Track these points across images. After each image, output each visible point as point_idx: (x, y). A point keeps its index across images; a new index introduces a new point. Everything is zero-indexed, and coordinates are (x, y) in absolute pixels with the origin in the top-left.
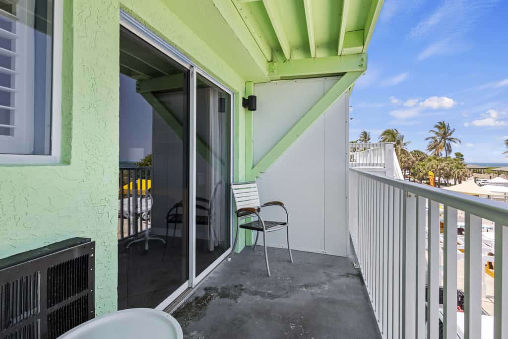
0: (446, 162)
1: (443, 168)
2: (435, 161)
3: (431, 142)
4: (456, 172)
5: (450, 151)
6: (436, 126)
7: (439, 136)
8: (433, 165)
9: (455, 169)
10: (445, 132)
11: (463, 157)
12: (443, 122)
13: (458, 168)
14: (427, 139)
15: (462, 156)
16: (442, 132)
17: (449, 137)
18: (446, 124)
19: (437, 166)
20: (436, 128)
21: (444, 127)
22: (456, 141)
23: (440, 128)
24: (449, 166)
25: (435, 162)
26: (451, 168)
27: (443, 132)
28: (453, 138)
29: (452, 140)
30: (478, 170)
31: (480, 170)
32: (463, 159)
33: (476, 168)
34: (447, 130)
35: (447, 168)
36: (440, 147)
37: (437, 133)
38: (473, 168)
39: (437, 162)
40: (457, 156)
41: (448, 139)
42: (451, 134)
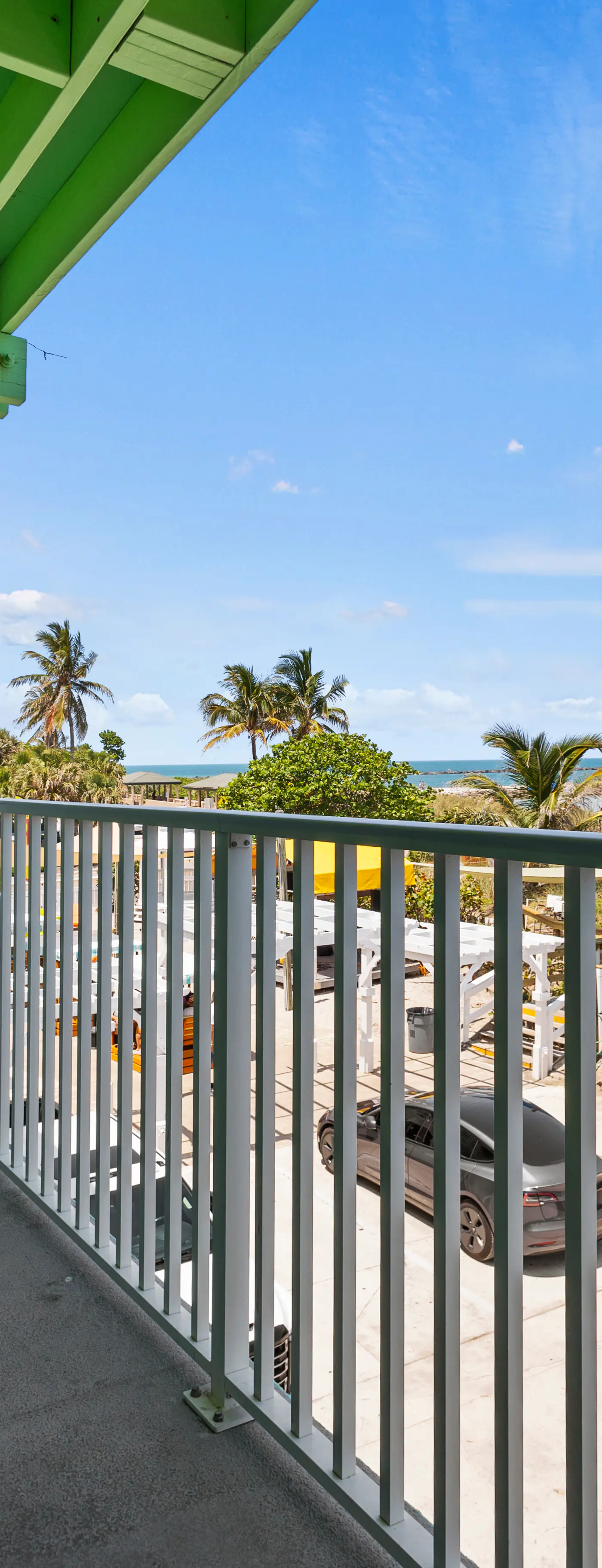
0: (70, 766)
1: (61, 786)
2: (37, 760)
3: (31, 693)
5: (83, 727)
6: (44, 637)
7: (50, 674)
8: (31, 776)
10: (68, 661)
11: (123, 747)
12: (66, 624)
13: (100, 785)
14: (16, 682)
15: (119, 742)
16: (60, 659)
17: (79, 679)
18: (73, 633)
19: (45, 781)
20: (41, 643)
21: (66, 642)
22: (99, 694)
23: (54, 646)
24: (78, 778)
25: (38, 765)
26: (81, 783)
27: (63, 661)
28: (91, 684)
29: (89, 688)
30: (159, 789)
31: (162, 790)
32: (120, 755)
33: (154, 784)
34: (75, 653)
35: (73, 784)
36: (55, 715)
37: (45, 662)
38: (147, 784)
39: (43, 763)
40: (106, 743)
41: (77, 685)
42: (84, 668)
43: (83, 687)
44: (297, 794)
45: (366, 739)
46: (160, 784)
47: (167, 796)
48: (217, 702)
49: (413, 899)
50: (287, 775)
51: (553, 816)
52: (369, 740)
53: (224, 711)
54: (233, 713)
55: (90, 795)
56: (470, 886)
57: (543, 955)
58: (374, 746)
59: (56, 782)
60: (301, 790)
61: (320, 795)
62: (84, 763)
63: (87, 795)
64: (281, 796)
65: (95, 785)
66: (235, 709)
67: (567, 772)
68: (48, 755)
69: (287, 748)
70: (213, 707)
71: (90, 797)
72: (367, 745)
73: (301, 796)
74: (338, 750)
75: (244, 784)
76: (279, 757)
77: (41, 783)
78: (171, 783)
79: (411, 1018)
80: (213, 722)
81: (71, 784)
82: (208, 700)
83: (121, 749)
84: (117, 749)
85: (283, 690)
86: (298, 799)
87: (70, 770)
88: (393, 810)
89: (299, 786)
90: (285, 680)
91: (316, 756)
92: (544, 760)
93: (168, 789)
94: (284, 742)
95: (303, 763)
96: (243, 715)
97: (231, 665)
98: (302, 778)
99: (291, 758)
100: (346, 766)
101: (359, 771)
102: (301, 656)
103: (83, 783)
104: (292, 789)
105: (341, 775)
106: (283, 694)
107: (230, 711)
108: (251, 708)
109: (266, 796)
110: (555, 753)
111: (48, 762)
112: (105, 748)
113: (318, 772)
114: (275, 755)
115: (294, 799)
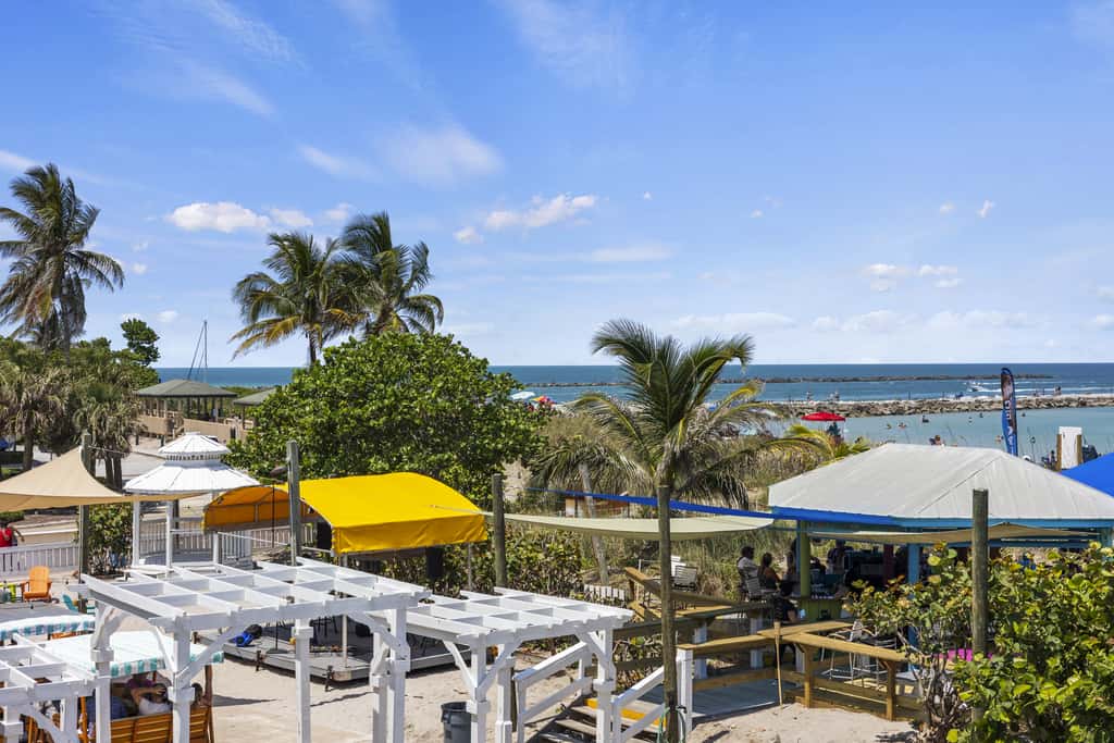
4: (93, 419)
6: (22, 188)
7: (33, 241)
9: (88, 404)
10: (59, 222)
11: (156, 344)
12: (53, 170)
13: (100, 400)
15: (151, 336)
16: (45, 222)
17: (74, 249)
18: (63, 181)
19: (19, 392)
20: (18, 198)
21: (55, 195)
23: (39, 202)
24: (67, 390)
25: (9, 370)
26: (72, 396)
27: (51, 222)
28: (96, 258)
29: (91, 262)
30: (206, 403)
31: (209, 406)
32: (152, 354)
33: (198, 397)
34: (70, 211)
35: (59, 397)
36: (40, 298)
37: (26, 225)
38: (188, 397)
39: (17, 368)
40: (131, 338)
41: (73, 256)
42: (84, 231)
43: (83, 260)
44: (352, 417)
45: (454, 342)
46: (205, 397)
47: (216, 414)
48: (262, 287)
49: (487, 559)
50: (340, 390)
51: (682, 452)
52: (459, 343)
53: (269, 299)
54: (284, 301)
55: (85, 413)
56: (563, 542)
57: (607, 633)
58: (465, 350)
59: (35, 395)
60: (358, 411)
61: (384, 418)
62: (79, 368)
63: (82, 414)
64: (330, 418)
65: (94, 399)
66: (286, 296)
67: (702, 393)
68: (24, 356)
69: (344, 353)
70: (254, 294)
71: (85, 415)
72: (456, 350)
73: (359, 419)
74: (414, 355)
75: (285, 402)
76: (334, 364)
77: (14, 395)
78: (222, 396)
79: (447, 716)
80: (254, 316)
81: (57, 399)
82: (248, 283)
83: (153, 346)
84: (147, 346)
85: (354, 270)
86: (353, 423)
87: (56, 378)
88: (485, 438)
89: (356, 405)
90: (354, 256)
91: (380, 364)
92: (673, 375)
93: (217, 405)
94: (343, 344)
95: (362, 373)
96: (298, 305)
97: (280, 234)
98: (359, 396)
99: (347, 367)
100: (423, 378)
101: (439, 385)
102: (374, 223)
103: (75, 396)
104: (345, 410)
105: (414, 391)
106: (351, 275)
107: (279, 300)
108: (307, 296)
109: (310, 419)
110: (687, 366)
111: (24, 367)
112: (130, 345)
113: (382, 386)
114: (328, 362)
115: (349, 423)
